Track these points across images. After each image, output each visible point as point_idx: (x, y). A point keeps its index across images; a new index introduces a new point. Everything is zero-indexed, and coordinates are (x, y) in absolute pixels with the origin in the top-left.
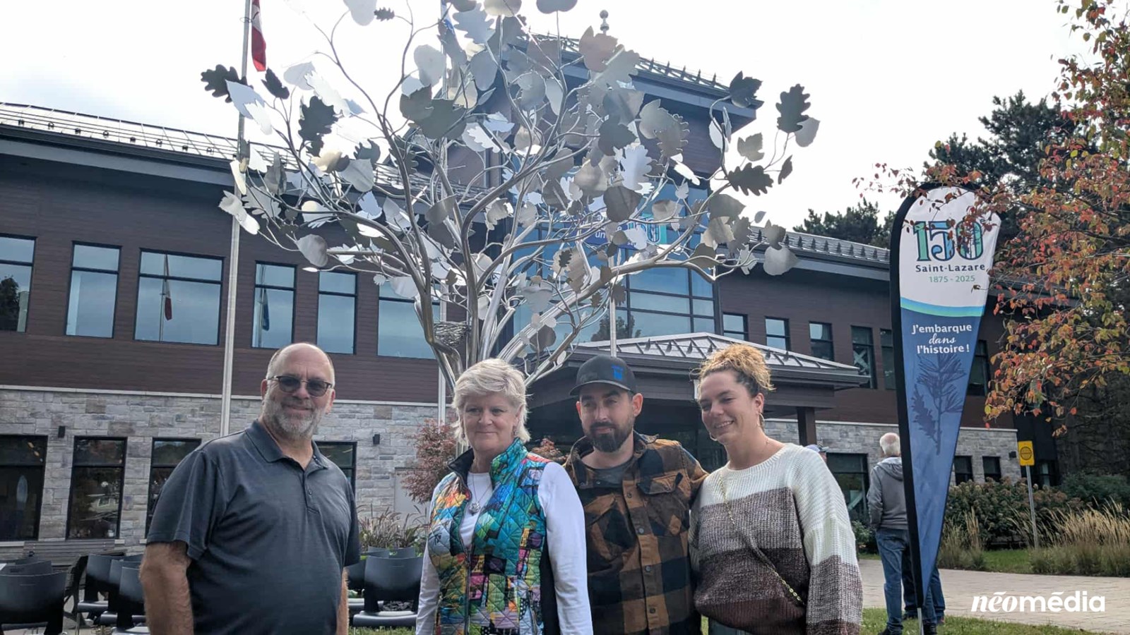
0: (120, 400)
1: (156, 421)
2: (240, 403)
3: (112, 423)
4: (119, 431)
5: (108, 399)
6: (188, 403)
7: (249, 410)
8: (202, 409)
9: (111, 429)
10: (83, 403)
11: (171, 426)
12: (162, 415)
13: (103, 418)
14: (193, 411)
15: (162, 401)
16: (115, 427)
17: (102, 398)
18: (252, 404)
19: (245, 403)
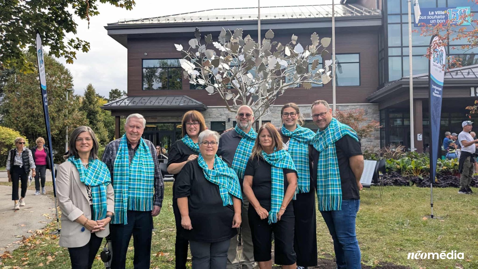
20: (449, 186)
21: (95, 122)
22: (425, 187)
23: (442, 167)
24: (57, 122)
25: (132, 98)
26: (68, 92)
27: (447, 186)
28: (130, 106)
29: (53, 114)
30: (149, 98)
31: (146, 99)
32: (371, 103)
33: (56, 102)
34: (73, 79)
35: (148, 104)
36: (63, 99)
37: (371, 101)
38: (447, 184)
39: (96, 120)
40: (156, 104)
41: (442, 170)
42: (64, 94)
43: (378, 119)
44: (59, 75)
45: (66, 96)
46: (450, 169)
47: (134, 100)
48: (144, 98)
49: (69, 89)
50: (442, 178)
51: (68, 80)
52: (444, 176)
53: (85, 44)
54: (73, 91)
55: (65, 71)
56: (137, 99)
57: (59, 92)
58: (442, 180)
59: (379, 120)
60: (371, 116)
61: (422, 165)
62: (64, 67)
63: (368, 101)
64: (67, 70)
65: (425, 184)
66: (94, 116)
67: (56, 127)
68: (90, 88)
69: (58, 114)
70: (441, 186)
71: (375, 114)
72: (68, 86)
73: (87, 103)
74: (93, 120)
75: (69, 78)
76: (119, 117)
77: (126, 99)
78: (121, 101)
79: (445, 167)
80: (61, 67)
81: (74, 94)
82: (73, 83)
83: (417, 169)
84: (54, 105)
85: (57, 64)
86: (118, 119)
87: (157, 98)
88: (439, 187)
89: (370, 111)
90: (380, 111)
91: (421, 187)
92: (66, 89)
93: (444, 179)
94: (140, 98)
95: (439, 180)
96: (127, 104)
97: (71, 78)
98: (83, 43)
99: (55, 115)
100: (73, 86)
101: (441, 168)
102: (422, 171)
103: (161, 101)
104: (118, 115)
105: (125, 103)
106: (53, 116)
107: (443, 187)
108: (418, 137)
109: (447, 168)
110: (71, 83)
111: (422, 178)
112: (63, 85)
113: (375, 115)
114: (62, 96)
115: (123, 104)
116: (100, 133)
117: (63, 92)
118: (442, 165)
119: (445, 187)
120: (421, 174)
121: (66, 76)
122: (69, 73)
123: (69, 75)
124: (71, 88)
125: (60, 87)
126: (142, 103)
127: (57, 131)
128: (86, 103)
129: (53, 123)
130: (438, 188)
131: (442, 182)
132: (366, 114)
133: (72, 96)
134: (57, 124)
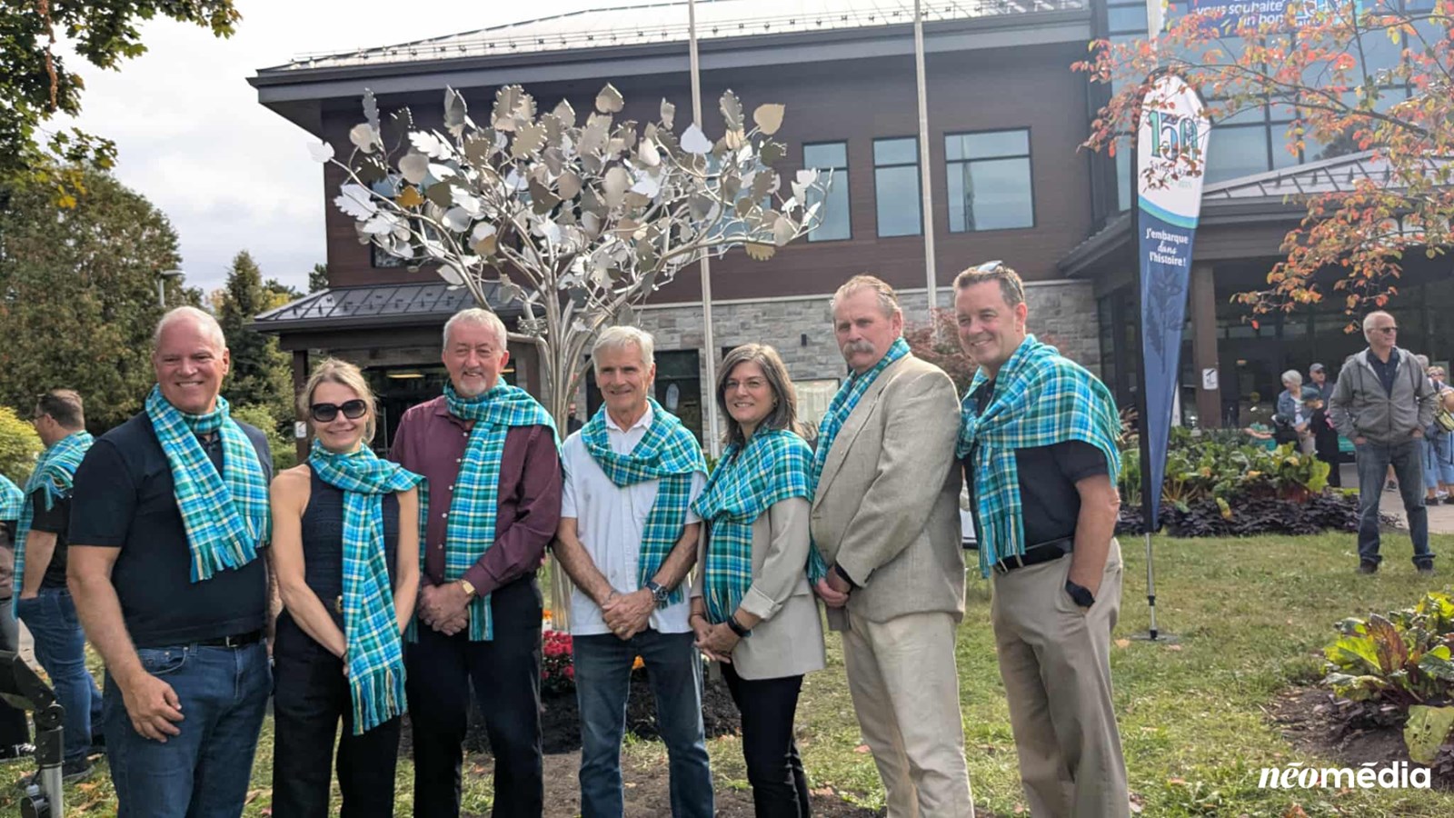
0: (688, 312)
1: (722, 331)
2: (801, 305)
3: (682, 337)
4: (690, 344)
5: (678, 313)
6: (750, 309)
7: (811, 311)
8: (764, 314)
9: (682, 342)
10: (654, 318)
11: (737, 334)
12: (728, 324)
13: (675, 332)
14: (756, 317)
15: (725, 310)
16: (686, 339)
17: (672, 312)
18: (815, 304)
19: (807, 304)
20: (1266, 531)
21: (263, 367)
22: (1192, 536)
23: (1247, 473)
24: (132, 375)
25: (342, 294)
26: (162, 281)
27: (1258, 532)
28: (337, 319)
29: (120, 350)
30: (393, 290)
31: (386, 293)
32: (1071, 277)
33: (128, 311)
34: (178, 241)
35: (390, 311)
36: (150, 301)
37: (1073, 271)
38: (1259, 524)
39: (266, 362)
40: (415, 309)
41: (1245, 482)
42: (153, 288)
43: (1093, 326)
44: (135, 231)
45: (157, 294)
46: (1270, 477)
47: (349, 299)
48: (379, 292)
49: (167, 272)
50: (1244, 507)
51: (162, 244)
52: (1251, 501)
53: (104, 147)
54: (179, 278)
55: (153, 216)
56: (356, 297)
57: (136, 284)
58: (1244, 512)
59: (1096, 331)
60: (1072, 318)
61: (1188, 470)
62: (151, 205)
63: (1060, 272)
64: (158, 214)
65: (1195, 527)
66: (259, 347)
67: (130, 389)
68: (243, 263)
69: (136, 351)
70: (1241, 532)
71: (1085, 311)
72: (164, 261)
73: (237, 309)
74: (255, 360)
75: (166, 239)
76: (305, 354)
77: (324, 298)
78: (308, 306)
79: (1255, 473)
80: (139, 205)
81: (186, 286)
82: (180, 252)
83: (1172, 482)
84: (122, 323)
85: (128, 196)
86: (302, 359)
87: (417, 289)
88: (1235, 534)
89: (1067, 302)
90: (1099, 301)
91: (1179, 536)
92: (157, 273)
93: (1251, 511)
94: (368, 292)
95: (1237, 512)
96: (325, 312)
97: (173, 238)
98: (97, 144)
99: (125, 352)
100: (179, 260)
101: (1243, 477)
102: (1187, 486)
103: (429, 299)
104: (301, 347)
105: (320, 308)
106: (119, 355)
107: (1247, 535)
108: (1205, 378)
109: (1260, 476)
110: (174, 253)
111: (1186, 510)
112: (147, 259)
113: (1083, 316)
114: (146, 293)
115: (314, 313)
116: (278, 401)
117: (147, 282)
118: (1248, 466)
119: (1256, 532)
120: (1185, 498)
121: (157, 232)
122: (164, 222)
123: (165, 231)
124: (174, 267)
125: (137, 267)
126: (371, 307)
127: (132, 400)
128: (232, 311)
129: (119, 378)
130: (1232, 539)
131: (1246, 518)
132: (1058, 313)
133: (180, 291)
134: (131, 381)
